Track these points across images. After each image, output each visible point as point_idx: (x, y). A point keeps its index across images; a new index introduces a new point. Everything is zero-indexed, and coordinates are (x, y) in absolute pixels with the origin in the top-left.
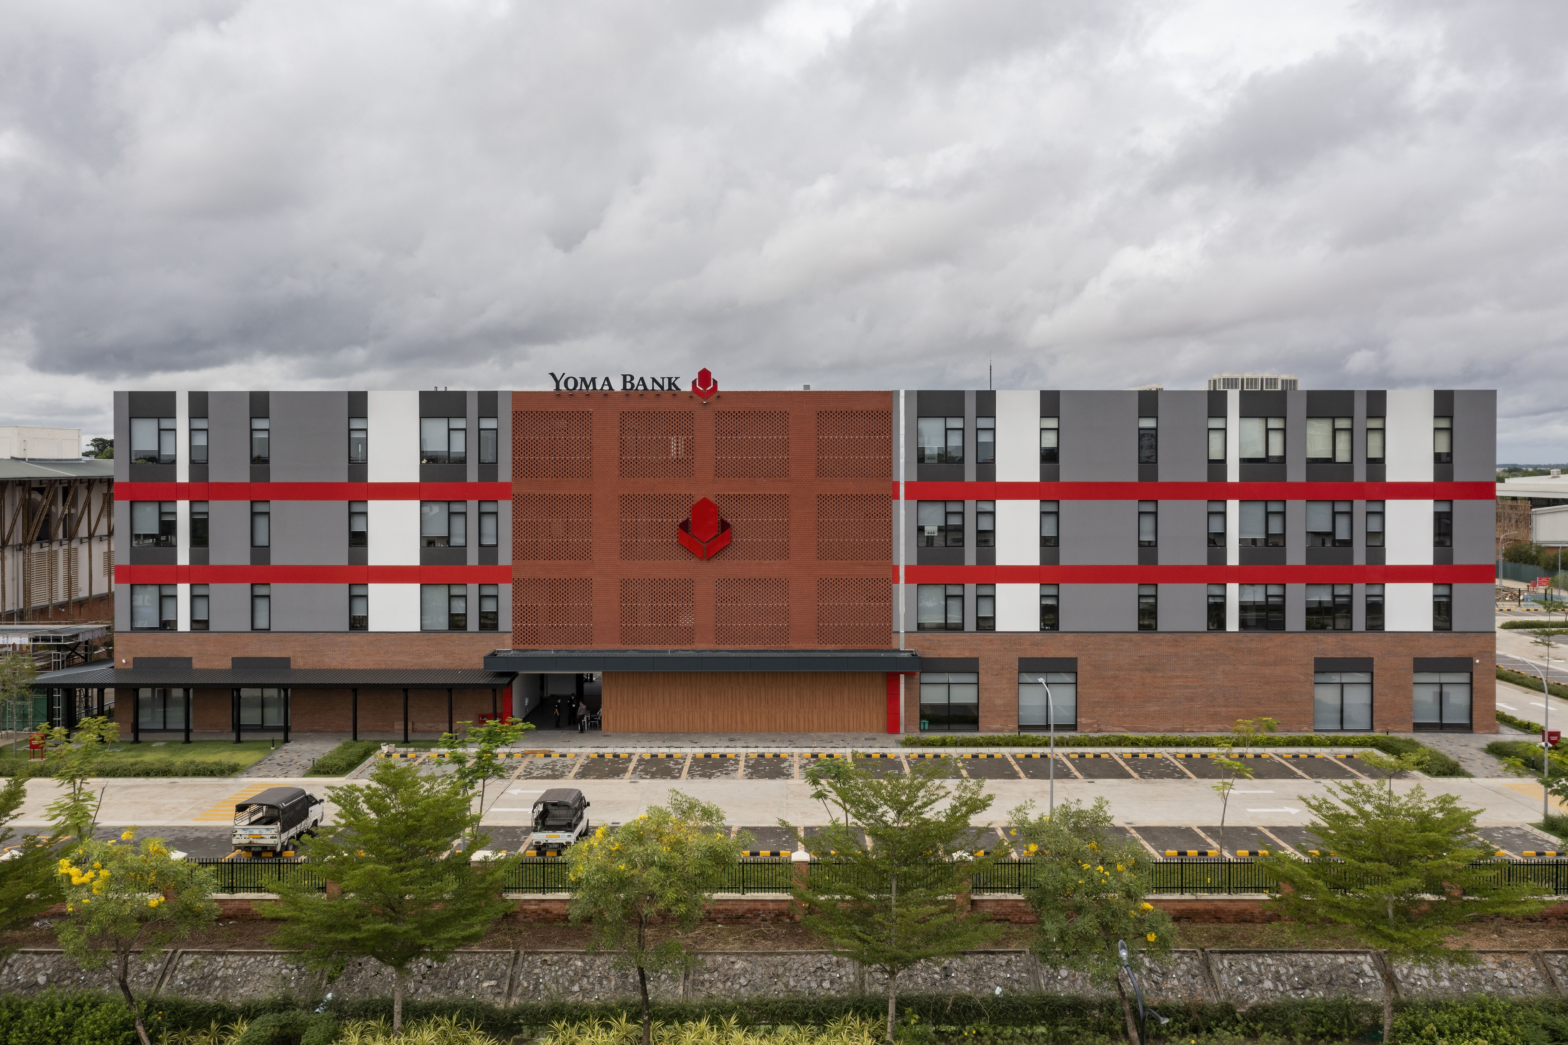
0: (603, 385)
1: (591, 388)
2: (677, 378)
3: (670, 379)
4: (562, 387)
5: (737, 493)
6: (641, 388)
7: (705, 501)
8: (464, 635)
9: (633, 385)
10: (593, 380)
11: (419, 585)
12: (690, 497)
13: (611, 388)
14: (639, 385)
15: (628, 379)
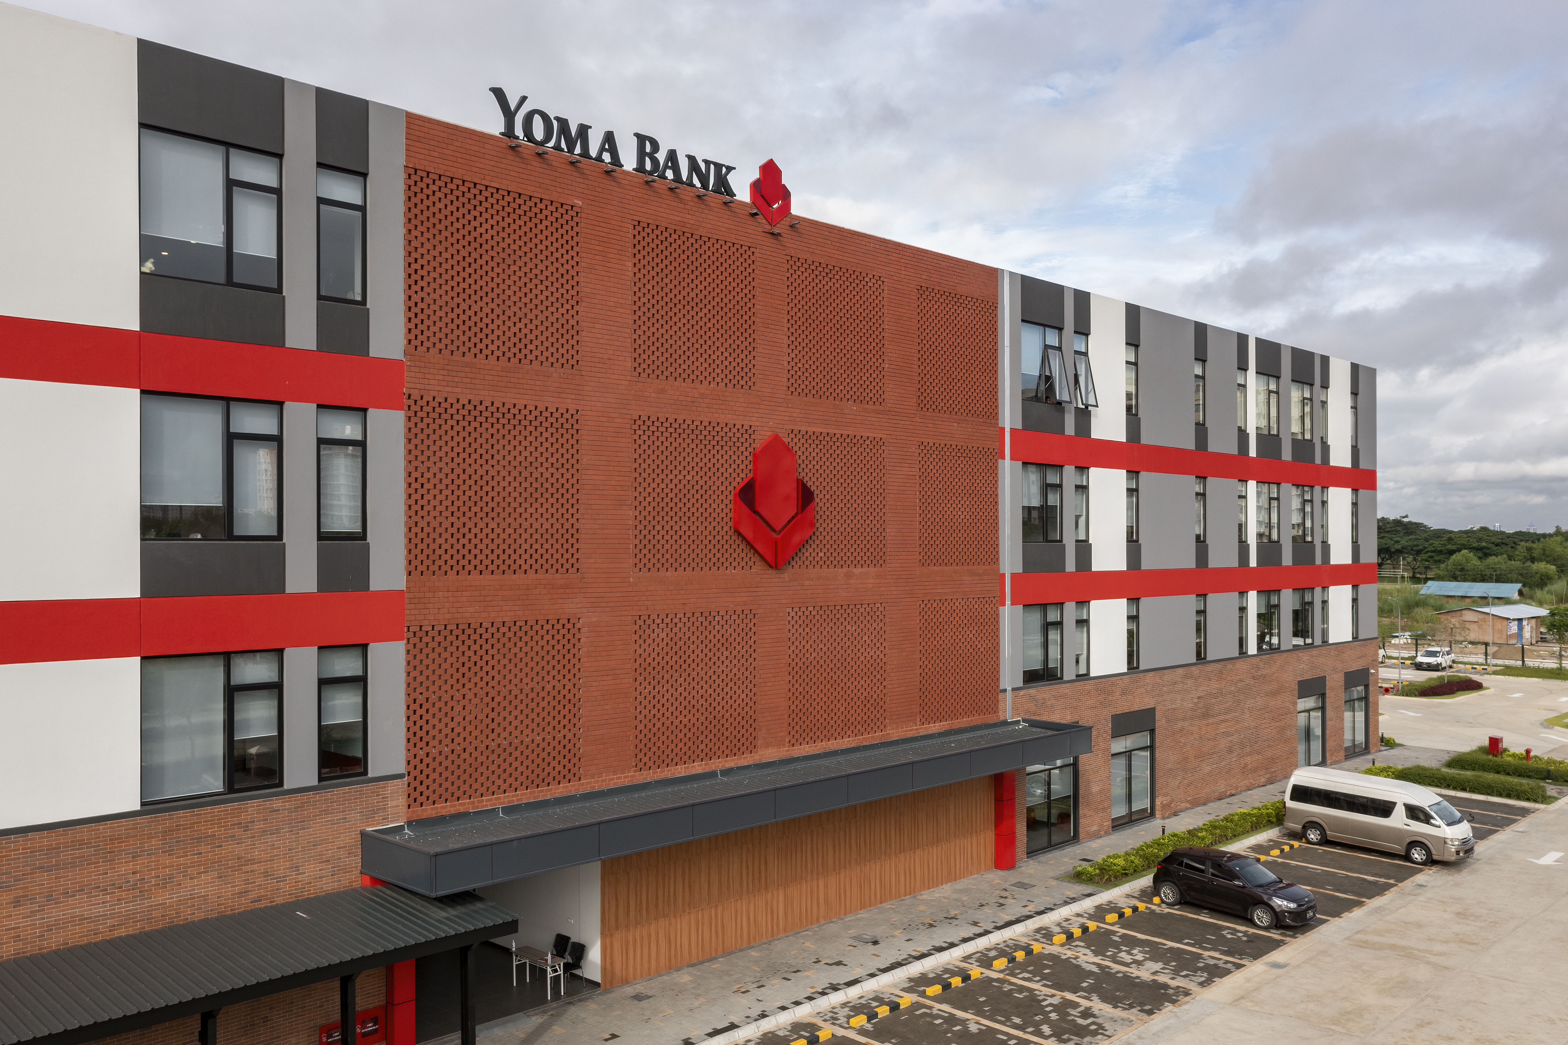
0: (602, 150)
1: (578, 150)
2: (730, 169)
3: (718, 166)
4: (519, 132)
5: (818, 430)
6: (669, 174)
7: (776, 440)
8: (277, 803)
9: (655, 161)
10: (583, 130)
11: (135, 661)
12: (749, 431)
13: (616, 160)
14: (666, 167)
15: (648, 149)
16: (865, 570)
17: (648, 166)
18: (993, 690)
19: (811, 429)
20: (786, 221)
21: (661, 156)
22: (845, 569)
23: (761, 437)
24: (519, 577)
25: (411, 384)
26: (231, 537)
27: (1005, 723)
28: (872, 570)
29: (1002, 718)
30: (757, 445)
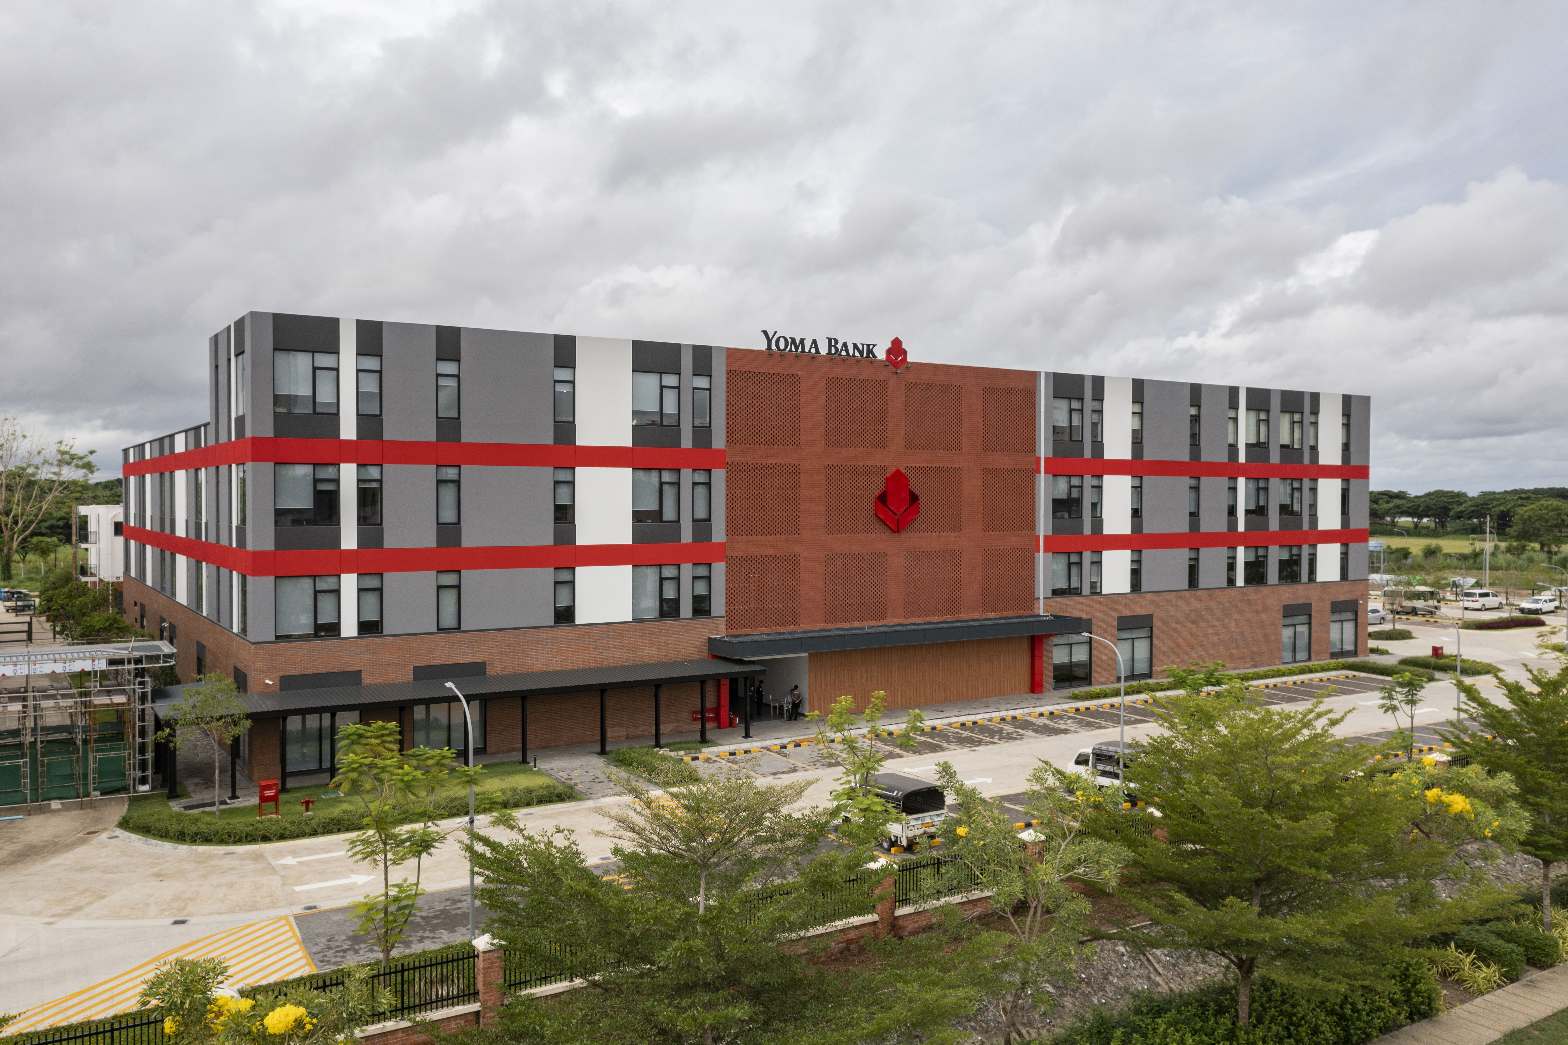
0: (811, 347)
1: (800, 350)
2: (874, 346)
3: (868, 346)
4: (774, 347)
5: (922, 465)
6: (844, 353)
7: (898, 472)
8: (678, 623)
9: (836, 349)
10: (802, 341)
11: (631, 566)
12: (884, 468)
13: (818, 351)
14: (842, 350)
15: (833, 344)
16: (949, 533)
17: (833, 351)
18: (1030, 598)
19: (918, 465)
20: (905, 365)
21: (839, 346)
22: (937, 533)
23: (891, 470)
24: (773, 537)
25: (729, 459)
26: (661, 521)
27: (1039, 616)
28: (953, 533)
29: (1036, 613)
30: (888, 475)
